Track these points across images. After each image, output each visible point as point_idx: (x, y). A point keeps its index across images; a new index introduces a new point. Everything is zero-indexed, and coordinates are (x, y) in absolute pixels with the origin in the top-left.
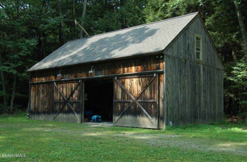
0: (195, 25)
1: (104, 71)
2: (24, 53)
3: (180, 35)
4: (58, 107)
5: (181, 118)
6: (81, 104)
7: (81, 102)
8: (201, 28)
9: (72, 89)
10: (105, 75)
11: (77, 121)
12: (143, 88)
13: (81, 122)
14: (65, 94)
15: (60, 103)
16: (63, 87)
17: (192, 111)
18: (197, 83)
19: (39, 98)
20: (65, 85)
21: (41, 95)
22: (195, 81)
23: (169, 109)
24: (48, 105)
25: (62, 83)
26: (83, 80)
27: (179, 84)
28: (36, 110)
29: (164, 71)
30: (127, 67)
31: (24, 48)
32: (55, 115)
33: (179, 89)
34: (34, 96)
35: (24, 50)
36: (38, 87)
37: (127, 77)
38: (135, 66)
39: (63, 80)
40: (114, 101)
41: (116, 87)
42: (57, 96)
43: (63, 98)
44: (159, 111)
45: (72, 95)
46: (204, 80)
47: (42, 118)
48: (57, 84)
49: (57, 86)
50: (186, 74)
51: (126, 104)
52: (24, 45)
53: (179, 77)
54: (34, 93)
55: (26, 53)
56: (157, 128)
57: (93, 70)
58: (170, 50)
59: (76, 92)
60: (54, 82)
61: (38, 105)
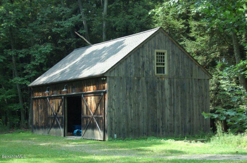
0: (154, 41)
1: (76, 89)
2: (37, 62)
3: (129, 55)
4: (50, 122)
5: (132, 131)
6: (64, 118)
7: (64, 117)
8: (166, 42)
9: (58, 105)
10: (77, 92)
11: (62, 135)
12: (96, 105)
13: (64, 136)
14: (54, 109)
15: (52, 118)
16: (53, 102)
17: (150, 124)
18: (158, 97)
19: (38, 113)
20: (54, 100)
21: (40, 110)
22: (155, 95)
23: (113, 123)
24: (44, 121)
25: (53, 99)
26: (65, 96)
27: (128, 100)
28: (37, 124)
29: (107, 91)
30: (89, 86)
31: (36, 56)
32: (49, 130)
33: (128, 105)
34: (35, 111)
35: (37, 58)
36: (38, 102)
37: (89, 95)
38: (93, 85)
39: (52, 95)
40: (82, 116)
41: (83, 104)
42: (50, 111)
43: (53, 113)
44: (105, 126)
45: (58, 111)
46: (171, 93)
47: (41, 132)
48: (49, 99)
49: (50, 101)
50: (140, 90)
51: (88, 119)
52: (37, 53)
53: (128, 94)
54: (35, 108)
55: (39, 62)
56: (103, 140)
57: (66, 89)
58: (115, 72)
59: (61, 107)
60: (47, 97)
61: (38, 120)
